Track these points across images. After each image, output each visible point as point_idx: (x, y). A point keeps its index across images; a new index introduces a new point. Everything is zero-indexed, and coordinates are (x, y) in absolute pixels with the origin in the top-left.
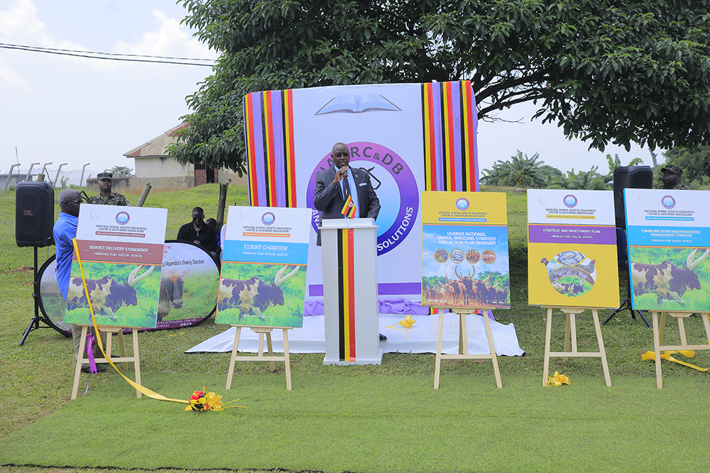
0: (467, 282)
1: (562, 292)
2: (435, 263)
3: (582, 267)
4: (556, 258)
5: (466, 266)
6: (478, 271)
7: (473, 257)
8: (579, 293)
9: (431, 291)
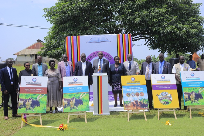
0: (136, 102)
1: (163, 104)
2: (127, 97)
3: (168, 96)
4: (161, 94)
5: (136, 97)
6: (139, 99)
7: (137, 95)
8: (168, 104)
9: (127, 105)
